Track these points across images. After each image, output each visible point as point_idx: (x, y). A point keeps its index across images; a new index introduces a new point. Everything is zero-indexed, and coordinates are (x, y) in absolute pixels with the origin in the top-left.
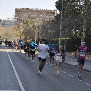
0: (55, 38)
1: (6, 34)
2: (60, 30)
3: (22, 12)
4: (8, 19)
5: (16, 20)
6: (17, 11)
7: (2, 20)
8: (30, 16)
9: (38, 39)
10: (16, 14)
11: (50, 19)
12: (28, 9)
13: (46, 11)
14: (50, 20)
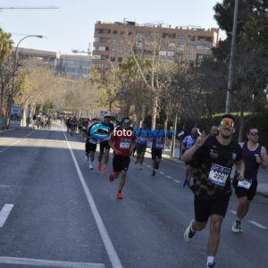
0: (211, 112)
1: (68, 97)
2: (226, 88)
3: (115, 32)
4: (75, 54)
5: (99, 57)
6: (102, 31)
7: (58, 56)
8: (141, 45)
9: (162, 113)
10: (98, 39)
11: (198, 55)
12: (132, 24)
13: (188, 31)
14: (197, 57)
